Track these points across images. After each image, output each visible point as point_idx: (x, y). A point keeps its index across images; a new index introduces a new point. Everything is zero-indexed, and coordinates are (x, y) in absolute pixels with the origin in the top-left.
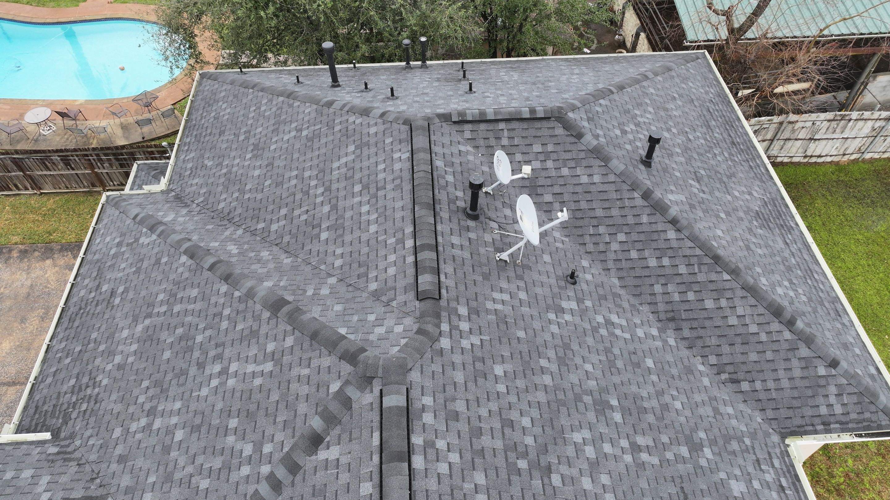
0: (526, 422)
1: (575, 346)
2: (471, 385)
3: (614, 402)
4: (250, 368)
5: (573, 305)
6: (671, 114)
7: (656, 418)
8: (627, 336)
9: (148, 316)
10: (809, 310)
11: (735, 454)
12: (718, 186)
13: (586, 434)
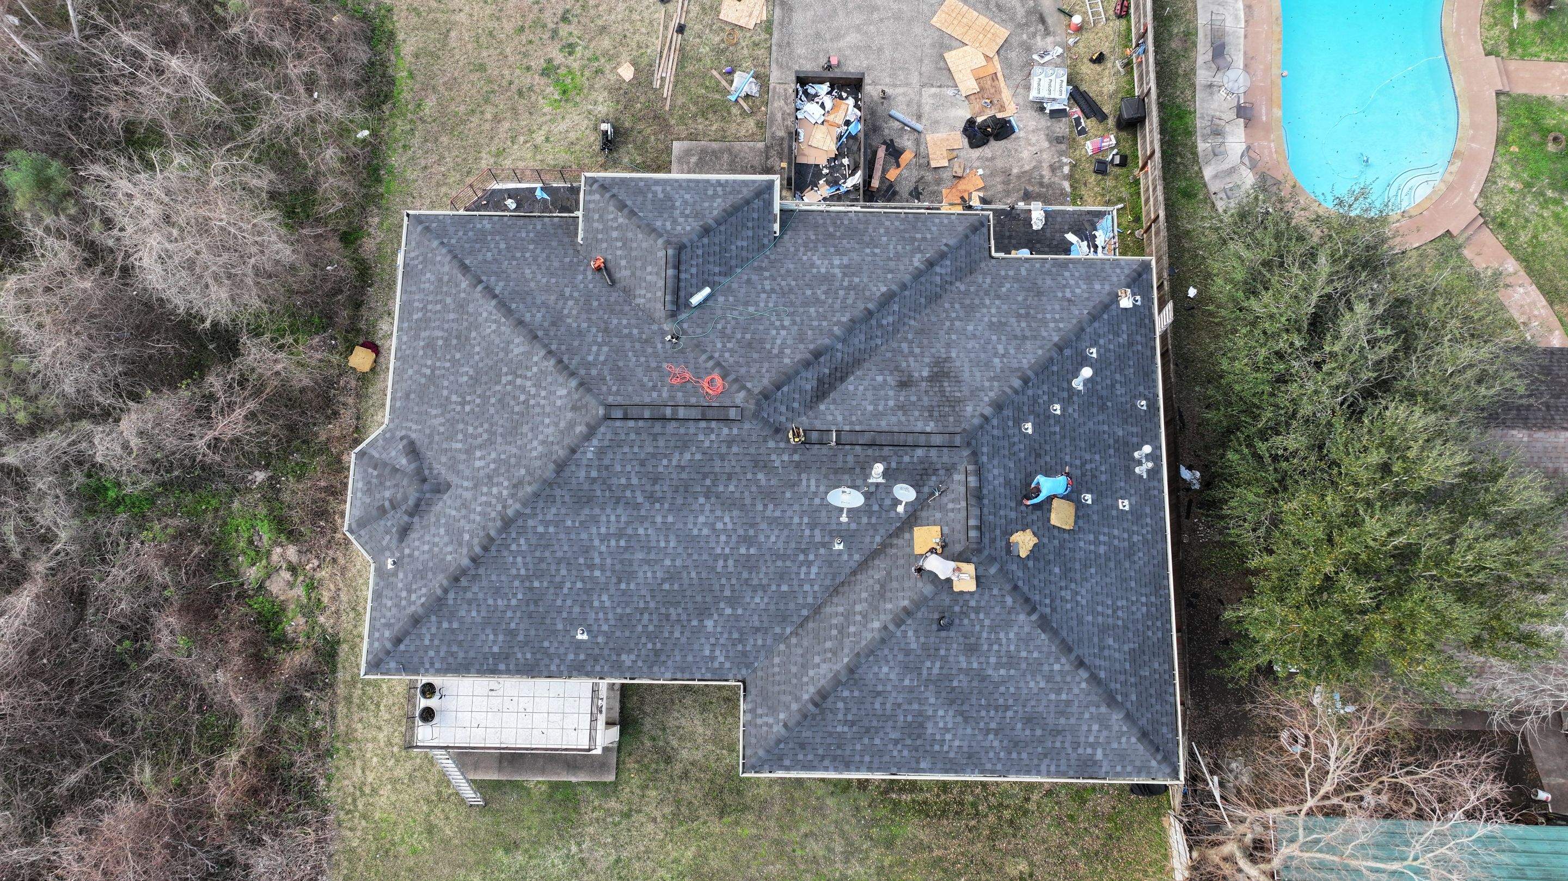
0: (732, 488)
1: (786, 532)
2: (748, 458)
3: (752, 551)
4: (779, 342)
5: (818, 539)
6: (1029, 678)
7: (747, 580)
8: (802, 576)
9: (845, 275)
10: (830, 729)
11: (730, 633)
12: (944, 694)
13: (730, 526)
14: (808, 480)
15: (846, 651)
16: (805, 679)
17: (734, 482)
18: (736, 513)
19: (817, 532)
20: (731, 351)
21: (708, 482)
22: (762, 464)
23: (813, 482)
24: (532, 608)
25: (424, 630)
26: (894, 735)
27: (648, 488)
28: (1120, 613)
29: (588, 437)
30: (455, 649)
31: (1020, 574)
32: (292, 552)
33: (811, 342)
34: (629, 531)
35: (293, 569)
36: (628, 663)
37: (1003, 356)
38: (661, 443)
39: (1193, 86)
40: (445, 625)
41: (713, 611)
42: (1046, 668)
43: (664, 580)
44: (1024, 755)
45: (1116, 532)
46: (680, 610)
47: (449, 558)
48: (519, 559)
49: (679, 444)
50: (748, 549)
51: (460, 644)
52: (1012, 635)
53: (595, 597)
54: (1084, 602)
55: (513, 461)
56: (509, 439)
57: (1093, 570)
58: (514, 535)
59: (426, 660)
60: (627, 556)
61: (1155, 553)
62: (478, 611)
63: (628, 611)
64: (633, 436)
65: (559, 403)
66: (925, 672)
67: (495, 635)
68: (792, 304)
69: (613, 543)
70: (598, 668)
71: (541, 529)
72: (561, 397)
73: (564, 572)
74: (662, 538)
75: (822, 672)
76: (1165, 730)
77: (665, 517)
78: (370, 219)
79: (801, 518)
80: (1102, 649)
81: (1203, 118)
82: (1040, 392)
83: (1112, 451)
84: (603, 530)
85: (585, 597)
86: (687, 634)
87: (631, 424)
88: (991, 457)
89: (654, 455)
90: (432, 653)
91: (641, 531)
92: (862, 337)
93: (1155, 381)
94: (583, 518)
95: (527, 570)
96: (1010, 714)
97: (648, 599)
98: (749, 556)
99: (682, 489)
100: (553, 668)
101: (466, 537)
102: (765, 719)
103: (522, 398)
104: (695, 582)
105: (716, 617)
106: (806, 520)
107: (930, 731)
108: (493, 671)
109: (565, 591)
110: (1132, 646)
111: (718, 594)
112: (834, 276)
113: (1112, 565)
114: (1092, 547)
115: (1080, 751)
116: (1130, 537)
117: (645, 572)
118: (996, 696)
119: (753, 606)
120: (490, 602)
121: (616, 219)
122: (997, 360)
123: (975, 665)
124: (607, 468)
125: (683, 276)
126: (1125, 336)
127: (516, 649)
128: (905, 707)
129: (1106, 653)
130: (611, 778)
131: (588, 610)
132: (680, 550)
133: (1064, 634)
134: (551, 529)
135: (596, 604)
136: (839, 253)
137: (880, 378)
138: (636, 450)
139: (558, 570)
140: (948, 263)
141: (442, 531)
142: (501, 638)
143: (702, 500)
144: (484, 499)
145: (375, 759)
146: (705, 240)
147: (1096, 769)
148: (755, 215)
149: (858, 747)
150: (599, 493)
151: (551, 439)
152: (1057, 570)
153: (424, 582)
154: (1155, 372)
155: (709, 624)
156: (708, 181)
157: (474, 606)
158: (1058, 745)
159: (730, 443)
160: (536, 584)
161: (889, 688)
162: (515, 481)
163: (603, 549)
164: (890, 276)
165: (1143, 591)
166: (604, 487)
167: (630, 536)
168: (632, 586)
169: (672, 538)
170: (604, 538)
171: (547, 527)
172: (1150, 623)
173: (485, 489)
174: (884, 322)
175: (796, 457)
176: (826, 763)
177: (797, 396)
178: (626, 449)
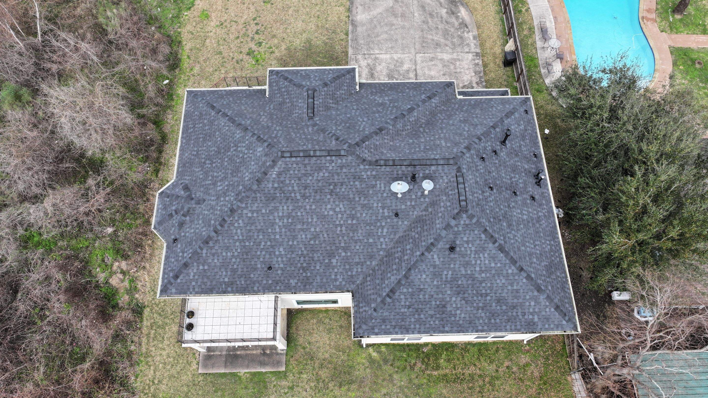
0: (343, 190)
1: (371, 211)
2: (351, 174)
3: (354, 222)
4: (362, 126)
5: (386, 214)
6: (496, 278)
7: (352, 237)
8: (379, 234)
9: (390, 103)
10: (397, 310)
11: (345, 266)
12: (454, 289)
13: (343, 209)
14: (380, 184)
15: (404, 268)
16: (384, 285)
17: (344, 186)
18: (345, 202)
19: (386, 211)
20: (340, 130)
21: (332, 187)
22: (357, 177)
23: (382, 185)
24: (245, 256)
25: (190, 271)
26: (431, 312)
27: (302, 191)
28: (537, 247)
29: (273, 167)
30: (205, 280)
31: (487, 224)
32: (124, 265)
33: (378, 125)
34: (294, 214)
35: (123, 273)
36: (293, 284)
37: (468, 131)
38: (309, 168)
39: (536, 49)
40: (201, 267)
41: (336, 254)
42: (505, 272)
43: (311, 239)
44: (498, 321)
45: (530, 210)
46: (319, 255)
47: (204, 233)
48: (239, 231)
49: (317, 168)
50: (352, 221)
51: (208, 278)
52: (486, 255)
53: (277, 249)
54: (519, 240)
55: (236, 184)
56: (235, 174)
57: (522, 226)
58: (236, 218)
59: (191, 287)
60: (293, 227)
61: (550, 222)
62: (218, 260)
63: (293, 256)
64: (295, 166)
65: (258, 154)
66: (444, 277)
67: (227, 272)
68: (367, 113)
69: (285, 221)
70: (278, 288)
71: (250, 215)
72: (259, 152)
73: (261, 237)
74: (309, 217)
75: (392, 280)
76: (567, 305)
77: (311, 206)
78: (168, 116)
79: (378, 204)
80: (531, 263)
81: (541, 60)
82: (487, 145)
83: (523, 174)
84: (281, 214)
85: (271, 250)
86: (323, 267)
87: (294, 159)
88: (468, 171)
89: (305, 175)
90: (194, 283)
91: (299, 214)
92: (401, 125)
93: (539, 146)
94: (271, 208)
95: (243, 236)
96: (489, 298)
97: (303, 249)
98: (352, 224)
99: (319, 191)
100: (256, 288)
101: (213, 222)
102: (364, 308)
103: (241, 155)
104: (327, 239)
105: (337, 257)
106: (380, 205)
107: (449, 309)
108: (225, 292)
109: (262, 247)
110: (545, 263)
111: (338, 245)
112: (386, 103)
113: (530, 225)
114: (520, 216)
115: (526, 317)
116: (537, 213)
117: (301, 235)
118: (481, 288)
119: (355, 251)
120: (224, 254)
121: (284, 84)
122: (465, 133)
123: (469, 272)
124: (282, 182)
125: (315, 102)
126: (523, 126)
127: (237, 279)
128: (435, 296)
129: (533, 265)
130: (283, 369)
131: (273, 256)
132: (319, 223)
133: (512, 254)
134: (255, 215)
135: (277, 253)
136: (386, 95)
137: (411, 141)
138: (296, 172)
139: (258, 236)
140: (438, 98)
141: (200, 222)
142: (229, 273)
143: (329, 197)
144: (222, 203)
145: (161, 365)
146: (326, 89)
147: (535, 327)
148: (348, 81)
149: (413, 320)
150: (278, 195)
151: (255, 171)
152: (505, 224)
153: (191, 247)
154: (538, 143)
155: (334, 261)
156: (325, 69)
157: (216, 257)
158: (514, 314)
159: (341, 167)
160: (247, 244)
161: (426, 287)
162: (237, 192)
163: (281, 224)
164: (411, 102)
165: (547, 238)
166: (281, 192)
167: (294, 217)
168: (295, 243)
169: (314, 216)
170: (281, 218)
171: (253, 213)
172: (552, 253)
173: (222, 199)
174: (411, 120)
175: (374, 173)
176: (397, 330)
177: (372, 146)
178: (292, 172)
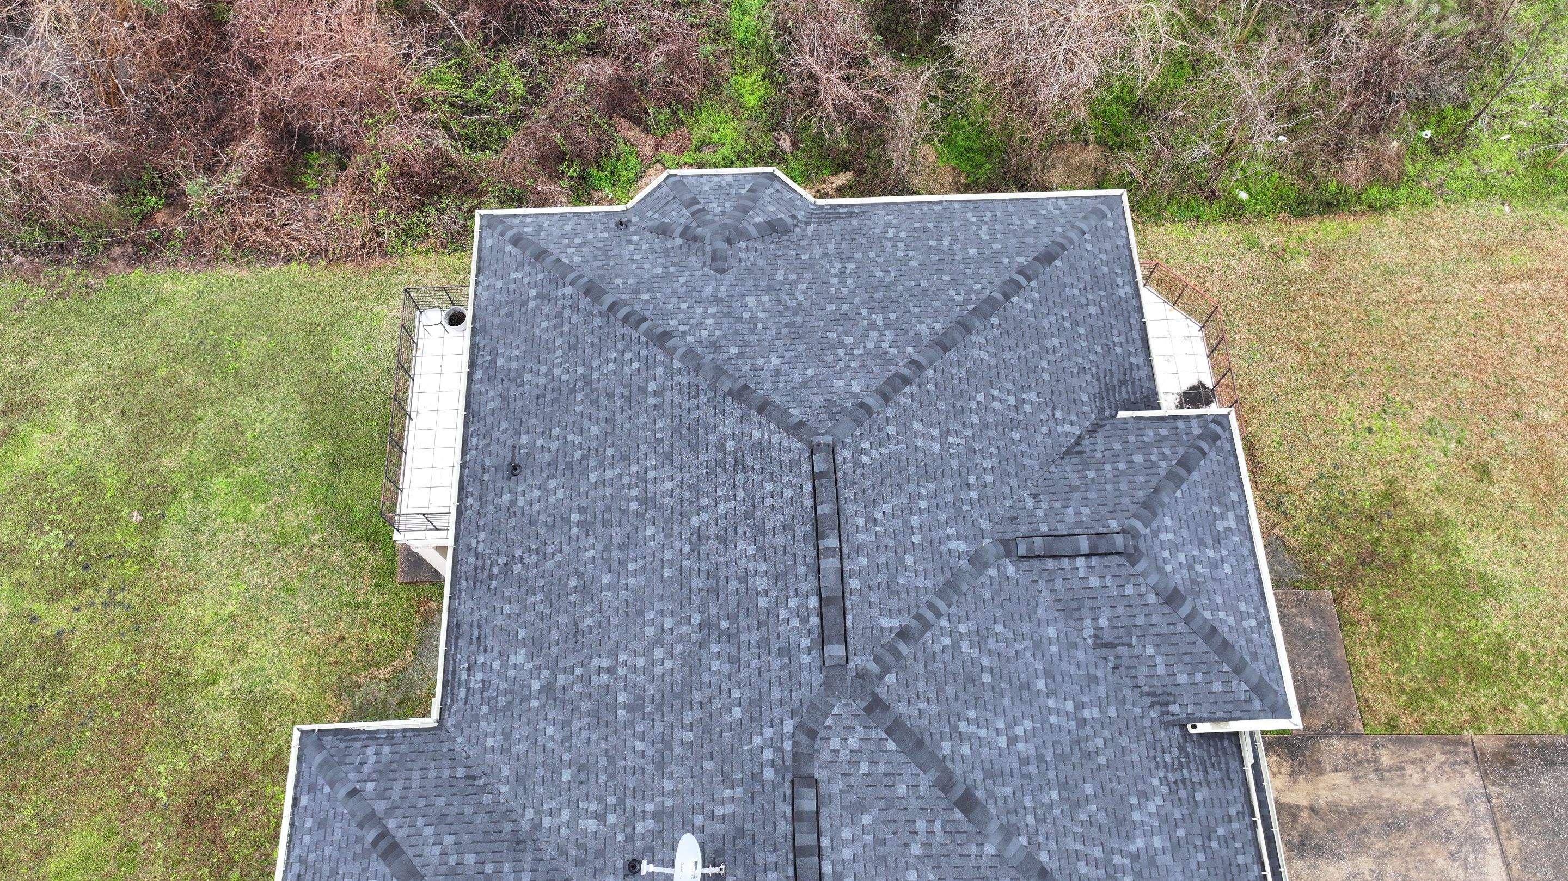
25: (528, 269)
29: (784, 426)
30: (504, 311)
40: (533, 292)
41: (538, 660)
43: (580, 576)
46: (540, 608)
47: (619, 281)
48: (612, 366)
49: (781, 568)
50: (626, 706)
51: (510, 316)
53: (561, 480)
55: (752, 338)
56: (786, 332)
60: (617, 517)
62: (548, 329)
63: (542, 531)
64: (788, 493)
65: (839, 384)
67: (518, 357)
69: (634, 492)
71: (652, 387)
72: (848, 386)
75: (427, 850)
86: (507, 625)
87: (807, 487)
90: (500, 284)
94: (668, 443)
100: (476, 441)
101: (646, 297)
103: (848, 340)
104: (580, 626)
105: (530, 666)
108: (474, 365)
109: (570, 437)
112: (1129, 838)
117: (593, 547)
119: (541, 724)
124: (740, 463)
125: (1080, 562)
127: (499, 388)
131: (545, 473)
134: (652, 401)
135: (552, 483)
138: (769, 502)
139: (597, 422)
141: (658, 271)
144: (699, 311)
148: (1217, 687)
151: (783, 379)
153: (591, 259)
155: (519, 657)
157: (554, 322)
159: (786, 653)
162: (721, 343)
167: (644, 516)
168: (575, 532)
173: (712, 311)
175: (769, 775)
